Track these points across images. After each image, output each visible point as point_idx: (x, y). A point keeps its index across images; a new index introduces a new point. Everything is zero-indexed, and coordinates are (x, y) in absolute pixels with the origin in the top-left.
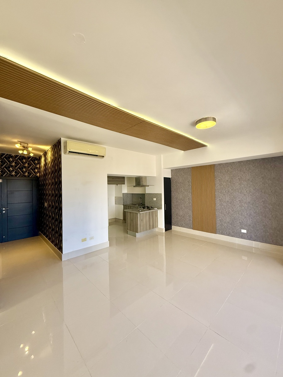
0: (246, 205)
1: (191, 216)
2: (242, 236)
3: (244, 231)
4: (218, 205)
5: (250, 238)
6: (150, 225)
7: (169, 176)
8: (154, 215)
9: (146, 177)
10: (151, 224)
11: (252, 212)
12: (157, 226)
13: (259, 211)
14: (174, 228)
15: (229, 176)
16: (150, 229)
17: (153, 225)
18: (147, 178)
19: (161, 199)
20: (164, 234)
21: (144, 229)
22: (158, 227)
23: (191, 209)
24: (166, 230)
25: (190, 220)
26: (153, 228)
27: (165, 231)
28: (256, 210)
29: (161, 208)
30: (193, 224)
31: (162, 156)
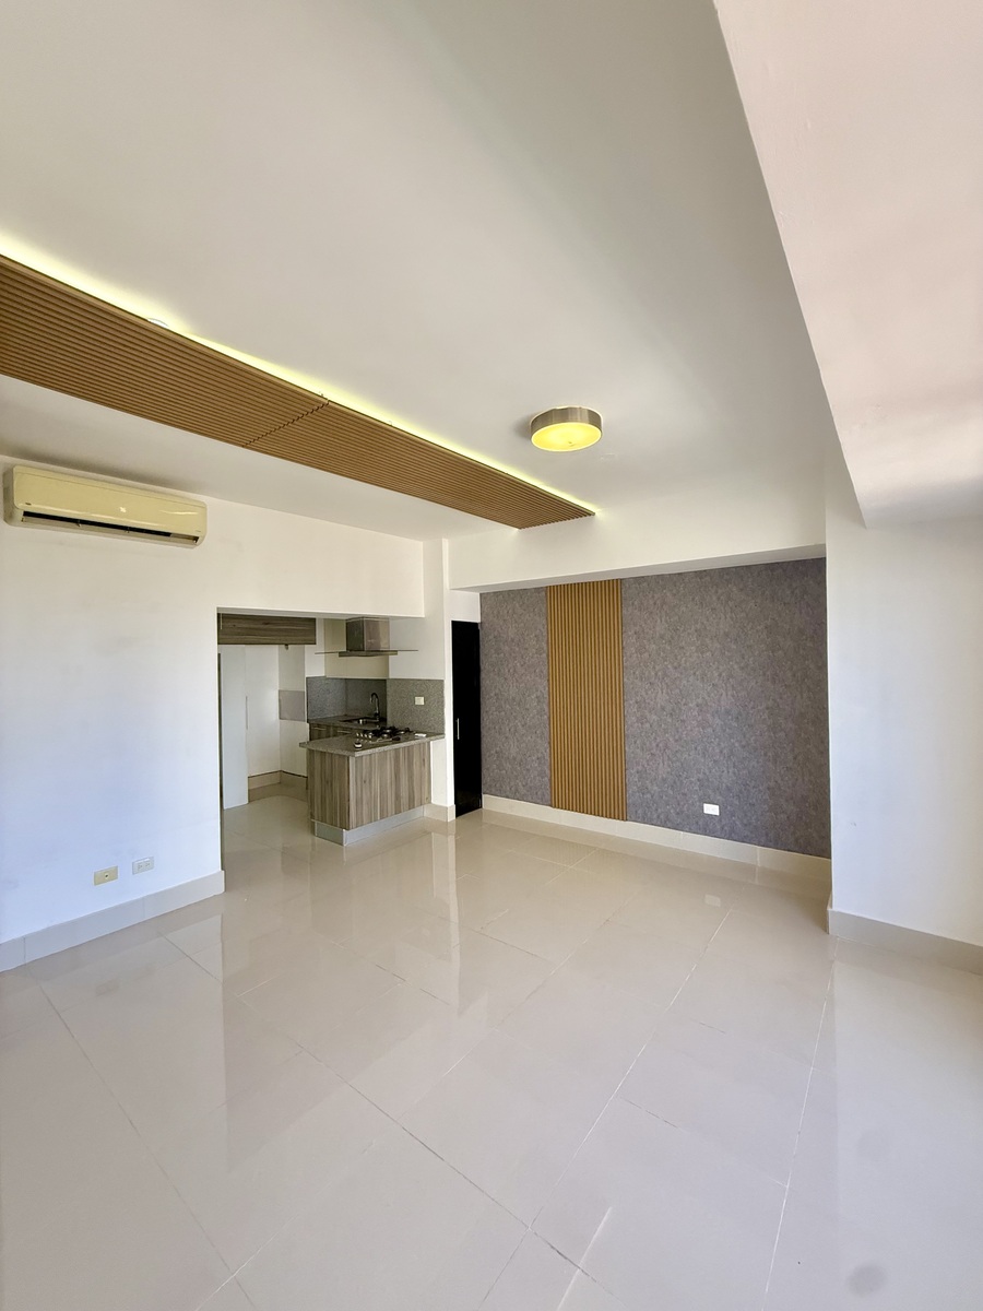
0: (718, 721)
1: (547, 758)
2: (706, 827)
3: (711, 809)
4: (631, 719)
5: (731, 835)
6: (398, 797)
7: (473, 616)
8: (416, 760)
9: (387, 620)
10: (404, 794)
11: (737, 745)
12: (429, 798)
13: (756, 741)
14: (488, 801)
15: (666, 621)
16: (398, 811)
17: (414, 794)
18: (391, 622)
19: (443, 702)
20: (453, 829)
21: (376, 814)
22: (430, 802)
23: (546, 735)
24: (459, 813)
25: (542, 774)
26: (411, 805)
27: (457, 815)
28: (748, 736)
29: (440, 733)
30: (551, 787)
31: (446, 544)
